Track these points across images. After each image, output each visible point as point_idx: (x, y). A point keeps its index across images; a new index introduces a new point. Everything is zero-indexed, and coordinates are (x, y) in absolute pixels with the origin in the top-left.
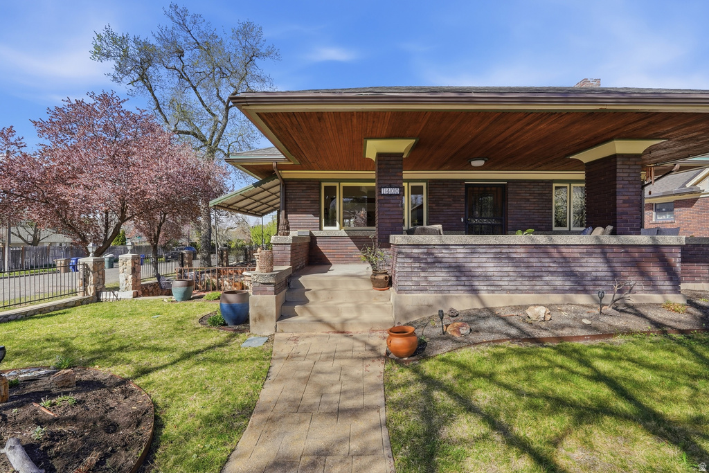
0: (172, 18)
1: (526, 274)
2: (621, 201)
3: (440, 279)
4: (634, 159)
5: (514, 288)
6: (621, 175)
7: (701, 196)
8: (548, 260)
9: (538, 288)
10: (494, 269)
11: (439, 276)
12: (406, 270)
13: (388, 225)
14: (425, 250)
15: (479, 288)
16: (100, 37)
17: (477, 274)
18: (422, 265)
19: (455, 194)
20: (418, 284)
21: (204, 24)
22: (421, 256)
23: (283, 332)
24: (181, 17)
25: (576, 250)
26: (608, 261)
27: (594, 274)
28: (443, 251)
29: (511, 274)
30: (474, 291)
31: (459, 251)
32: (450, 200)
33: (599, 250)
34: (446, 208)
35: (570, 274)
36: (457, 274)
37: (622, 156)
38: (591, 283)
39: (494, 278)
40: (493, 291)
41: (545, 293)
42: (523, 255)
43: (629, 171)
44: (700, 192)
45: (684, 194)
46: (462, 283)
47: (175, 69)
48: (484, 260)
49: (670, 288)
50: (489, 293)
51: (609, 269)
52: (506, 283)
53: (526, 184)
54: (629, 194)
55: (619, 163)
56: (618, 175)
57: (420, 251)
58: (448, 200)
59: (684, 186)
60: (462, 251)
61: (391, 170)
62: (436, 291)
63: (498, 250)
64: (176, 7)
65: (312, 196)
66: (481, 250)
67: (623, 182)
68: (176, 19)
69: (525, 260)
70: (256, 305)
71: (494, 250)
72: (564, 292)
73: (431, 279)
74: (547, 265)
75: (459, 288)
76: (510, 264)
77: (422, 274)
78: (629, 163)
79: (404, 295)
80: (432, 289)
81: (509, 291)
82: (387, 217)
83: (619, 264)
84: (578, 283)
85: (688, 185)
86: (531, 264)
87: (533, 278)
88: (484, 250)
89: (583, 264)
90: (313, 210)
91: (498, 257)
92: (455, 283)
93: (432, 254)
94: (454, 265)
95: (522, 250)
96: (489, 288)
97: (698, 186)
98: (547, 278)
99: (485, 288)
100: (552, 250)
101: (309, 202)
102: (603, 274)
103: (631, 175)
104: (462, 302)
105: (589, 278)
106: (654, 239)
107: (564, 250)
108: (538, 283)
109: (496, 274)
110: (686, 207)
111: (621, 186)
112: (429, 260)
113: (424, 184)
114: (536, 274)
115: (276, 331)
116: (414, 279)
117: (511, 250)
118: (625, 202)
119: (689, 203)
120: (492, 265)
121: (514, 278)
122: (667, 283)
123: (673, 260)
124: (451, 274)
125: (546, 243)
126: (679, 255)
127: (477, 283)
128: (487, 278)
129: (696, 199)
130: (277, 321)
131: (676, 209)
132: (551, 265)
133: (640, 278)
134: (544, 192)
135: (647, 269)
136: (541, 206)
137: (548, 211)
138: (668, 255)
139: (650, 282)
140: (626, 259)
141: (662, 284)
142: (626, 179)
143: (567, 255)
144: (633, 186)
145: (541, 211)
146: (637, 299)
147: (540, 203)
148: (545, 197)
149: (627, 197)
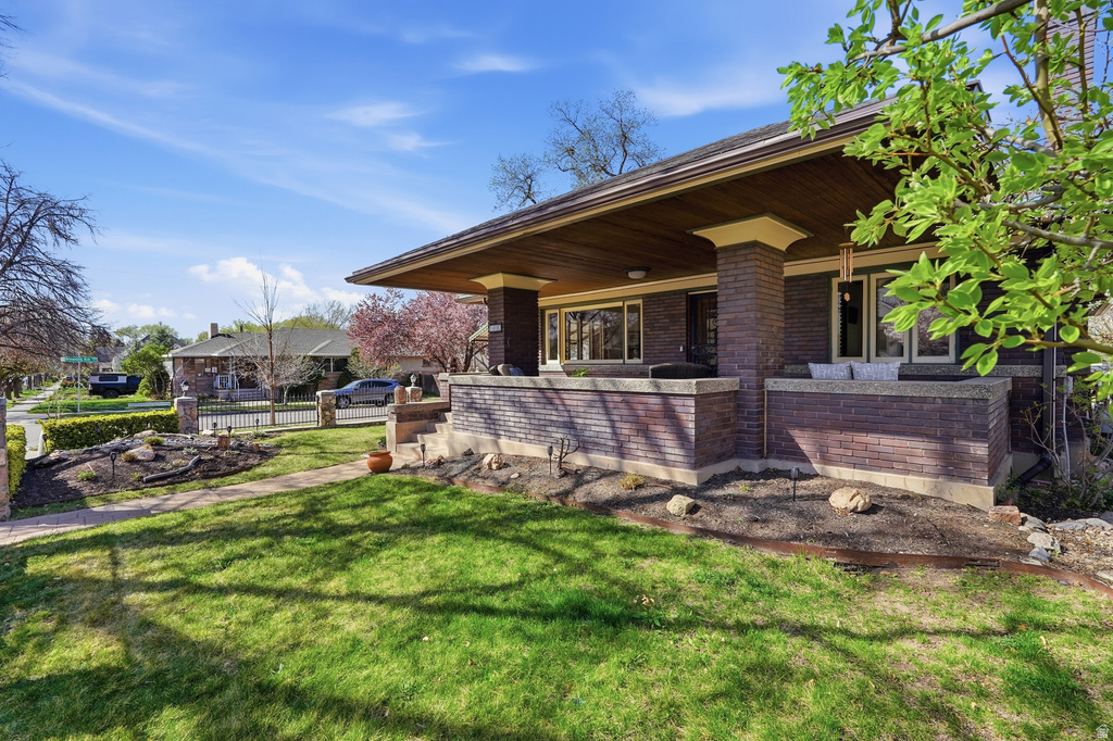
1: (533, 421)
2: (724, 323)
3: (475, 420)
4: (743, 252)
5: (524, 436)
8: (551, 407)
10: (510, 414)
11: (475, 417)
15: (499, 433)
17: (498, 418)
18: (465, 405)
19: (674, 312)
20: (462, 423)
22: (464, 396)
23: (400, 453)
27: (593, 428)
28: (477, 392)
29: (522, 420)
30: (496, 436)
32: (669, 320)
33: (598, 398)
34: (663, 332)
35: (570, 426)
36: (486, 416)
37: (726, 249)
38: (590, 439)
39: (510, 423)
40: (509, 438)
42: (530, 400)
43: (735, 272)
46: (488, 426)
48: (503, 403)
49: (680, 459)
51: (608, 423)
52: (519, 430)
54: (737, 309)
56: (720, 280)
58: (664, 321)
60: (488, 392)
61: (496, 306)
62: (473, 432)
63: (512, 393)
69: (532, 405)
71: (509, 393)
73: (470, 419)
74: (550, 412)
75: (487, 431)
76: (521, 409)
78: (735, 259)
80: (469, 428)
81: (520, 439)
82: (494, 355)
83: (619, 419)
84: (577, 438)
86: (536, 411)
87: (539, 427)
88: (502, 393)
89: (582, 415)
91: (513, 402)
92: (484, 425)
94: (483, 406)
96: (506, 433)
99: (503, 433)
102: (603, 429)
103: (740, 278)
105: (588, 434)
107: (565, 396)
111: (724, 297)
112: (468, 401)
113: (640, 302)
115: (396, 451)
116: (461, 418)
118: (730, 323)
120: (508, 409)
121: (524, 425)
122: (677, 451)
123: (685, 417)
124: (481, 416)
126: (693, 410)
127: (498, 427)
128: (505, 423)
130: (396, 444)
132: (553, 412)
133: (643, 440)
134: (809, 296)
135: (652, 427)
136: (804, 320)
137: (817, 329)
138: (678, 409)
139: (655, 447)
140: (626, 412)
141: (669, 450)
142: (732, 285)
143: (568, 402)
144: (742, 296)
145: (802, 329)
146: (634, 467)
147: (802, 315)
148: (811, 305)
149: (733, 316)
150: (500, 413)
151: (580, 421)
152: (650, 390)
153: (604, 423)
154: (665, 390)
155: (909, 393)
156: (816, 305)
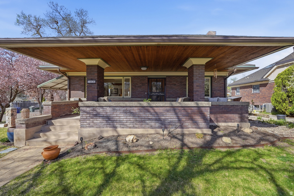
0: (51, 7)
1: (138, 119)
2: (195, 86)
3: (99, 122)
4: (201, 67)
5: (132, 126)
6: (196, 74)
7: (269, 82)
8: (148, 113)
9: (144, 126)
10: (124, 117)
11: (99, 121)
12: (84, 117)
13: (91, 97)
14: (92, 109)
15: (117, 126)
16: (19, 16)
17: (116, 120)
18: (91, 116)
19: (143, 82)
20: (89, 124)
21: (65, 10)
22: (91, 111)
23: (29, 145)
24: (55, 7)
25: (161, 109)
26: (176, 114)
27: (169, 120)
28: (100, 109)
29: (131, 120)
30: (115, 127)
31: (107, 109)
32: (141, 85)
33: (172, 109)
34: (139, 88)
35: (158, 120)
36: (107, 119)
37: (196, 65)
38: (168, 124)
39: (124, 122)
40: (123, 128)
41: (147, 128)
42: (137, 111)
43: (199, 72)
44: (268, 80)
45: (262, 81)
46: (109, 124)
47: (56, 29)
48: (119, 113)
49: (205, 126)
50: (121, 128)
51: (176, 117)
52: (129, 124)
53: (174, 77)
54: (199, 82)
55: (194, 69)
56: (194, 74)
57: (90, 109)
58: (140, 84)
59: (263, 78)
60: (109, 109)
61: (92, 73)
62: (97, 127)
63: (125, 109)
64: (53, 3)
65: (81, 83)
66: (117, 109)
67: (196, 77)
68: (53, 8)
69: (138, 113)
70: (17, 133)
71: (123, 109)
72: (155, 128)
73: (95, 122)
74: (148, 115)
75: (108, 126)
76: (131, 115)
77: (91, 120)
78: (199, 68)
79: (83, 129)
80: (95, 126)
81: (130, 128)
82: (90, 93)
83: (181, 115)
84: (162, 124)
85: (264, 77)
86: (140, 115)
87: (141, 121)
88: (119, 109)
89: (165, 115)
90: (82, 89)
91: (125, 112)
92: (106, 123)
93: (95, 110)
94: (105, 115)
95: (136, 109)
96: (121, 126)
97: (268, 78)
98: (148, 122)
99: (119, 126)
100: (150, 109)
101: (80, 86)
102: (175, 120)
103: (200, 74)
104: (108, 132)
105: (167, 122)
106: (197, 104)
107: (156, 109)
108: (143, 124)
109: (124, 120)
110: (264, 87)
111: (195, 79)
112: (94, 113)
113: (130, 78)
114: (143, 120)
115: (26, 145)
116: (88, 122)
117: (131, 109)
118: (197, 86)
119: (265, 85)
120: (122, 115)
121: (133, 121)
122: (203, 124)
123: (206, 113)
124: (104, 120)
125: (146, 106)
126: (209, 111)
127: (116, 124)
128: (120, 122)
129: (267, 84)
130: (26, 140)
131: (260, 88)
132: (150, 115)
133: (191, 122)
134: (182, 81)
135: (194, 117)
136: (181, 87)
137: (184, 89)
138: (204, 111)
139: (195, 123)
140: (184, 113)
141: (201, 124)
142: (198, 76)
143: (157, 111)
144: (201, 79)
145: (181, 89)
146: (188, 131)
147: (181, 86)
148: (183, 83)
149: (198, 84)
150: (117, 118)
151: (163, 117)
152: (195, 105)
153: (175, 117)
154: (200, 105)
155: (236, 104)
156: (184, 83)
